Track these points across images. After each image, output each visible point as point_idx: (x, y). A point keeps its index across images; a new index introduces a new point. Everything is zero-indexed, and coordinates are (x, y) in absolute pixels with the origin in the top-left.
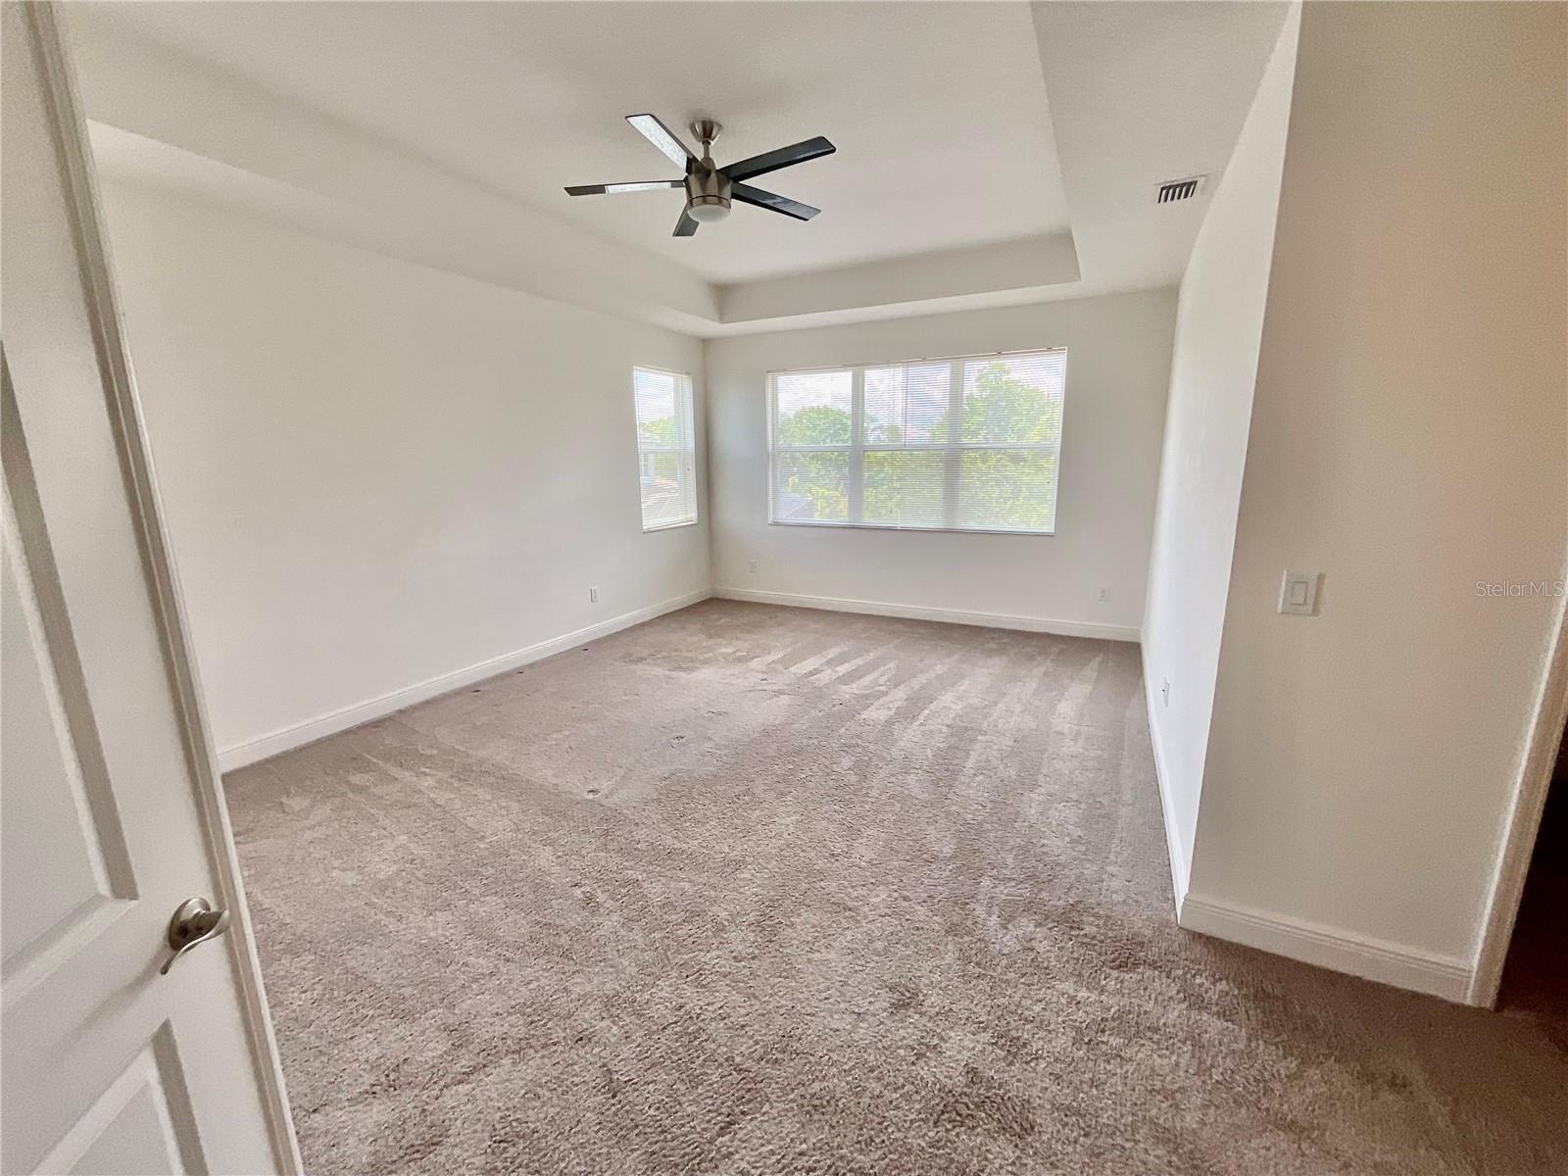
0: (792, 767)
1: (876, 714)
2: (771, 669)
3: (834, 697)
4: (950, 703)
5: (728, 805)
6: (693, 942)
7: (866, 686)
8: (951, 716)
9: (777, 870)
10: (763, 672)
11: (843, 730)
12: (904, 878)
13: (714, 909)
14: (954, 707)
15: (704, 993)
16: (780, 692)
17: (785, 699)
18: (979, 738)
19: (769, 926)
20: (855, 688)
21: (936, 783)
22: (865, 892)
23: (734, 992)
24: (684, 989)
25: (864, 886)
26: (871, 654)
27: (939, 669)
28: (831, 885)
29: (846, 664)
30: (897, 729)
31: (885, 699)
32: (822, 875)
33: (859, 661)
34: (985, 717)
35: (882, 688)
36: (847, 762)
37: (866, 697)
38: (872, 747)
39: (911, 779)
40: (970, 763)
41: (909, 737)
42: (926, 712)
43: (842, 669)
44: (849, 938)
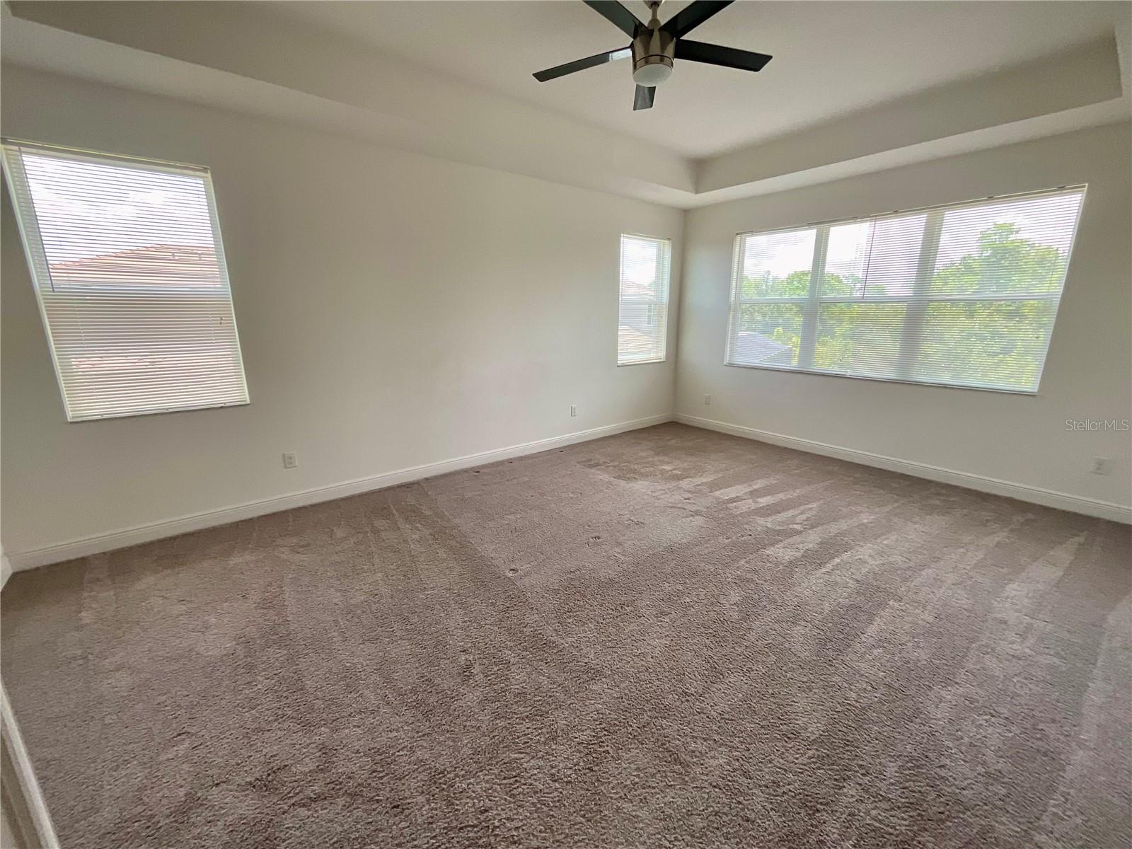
0: (681, 588)
1: (782, 552)
2: (696, 491)
3: (746, 526)
4: (867, 557)
5: (610, 612)
6: (525, 743)
7: (783, 522)
8: (864, 571)
9: (627, 692)
10: (689, 492)
11: (742, 562)
12: (752, 747)
13: (556, 713)
14: (872, 562)
15: (510, 802)
16: (697, 513)
17: (699, 521)
18: (891, 603)
19: (595, 751)
20: (769, 522)
21: (824, 643)
22: (703, 749)
23: (535, 815)
24: (495, 791)
25: (705, 740)
26: (798, 491)
27: (865, 518)
28: (670, 727)
29: (769, 497)
30: (798, 573)
31: (797, 538)
32: (665, 711)
33: (781, 496)
34: (905, 580)
35: (798, 527)
36: (735, 596)
37: (778, 533)
38: (766, 586)
39: (798, 630)
40: (872, 630)
41: (809, 585)
42: (837, 560)
43: (764, 501)
44: (669, 799)
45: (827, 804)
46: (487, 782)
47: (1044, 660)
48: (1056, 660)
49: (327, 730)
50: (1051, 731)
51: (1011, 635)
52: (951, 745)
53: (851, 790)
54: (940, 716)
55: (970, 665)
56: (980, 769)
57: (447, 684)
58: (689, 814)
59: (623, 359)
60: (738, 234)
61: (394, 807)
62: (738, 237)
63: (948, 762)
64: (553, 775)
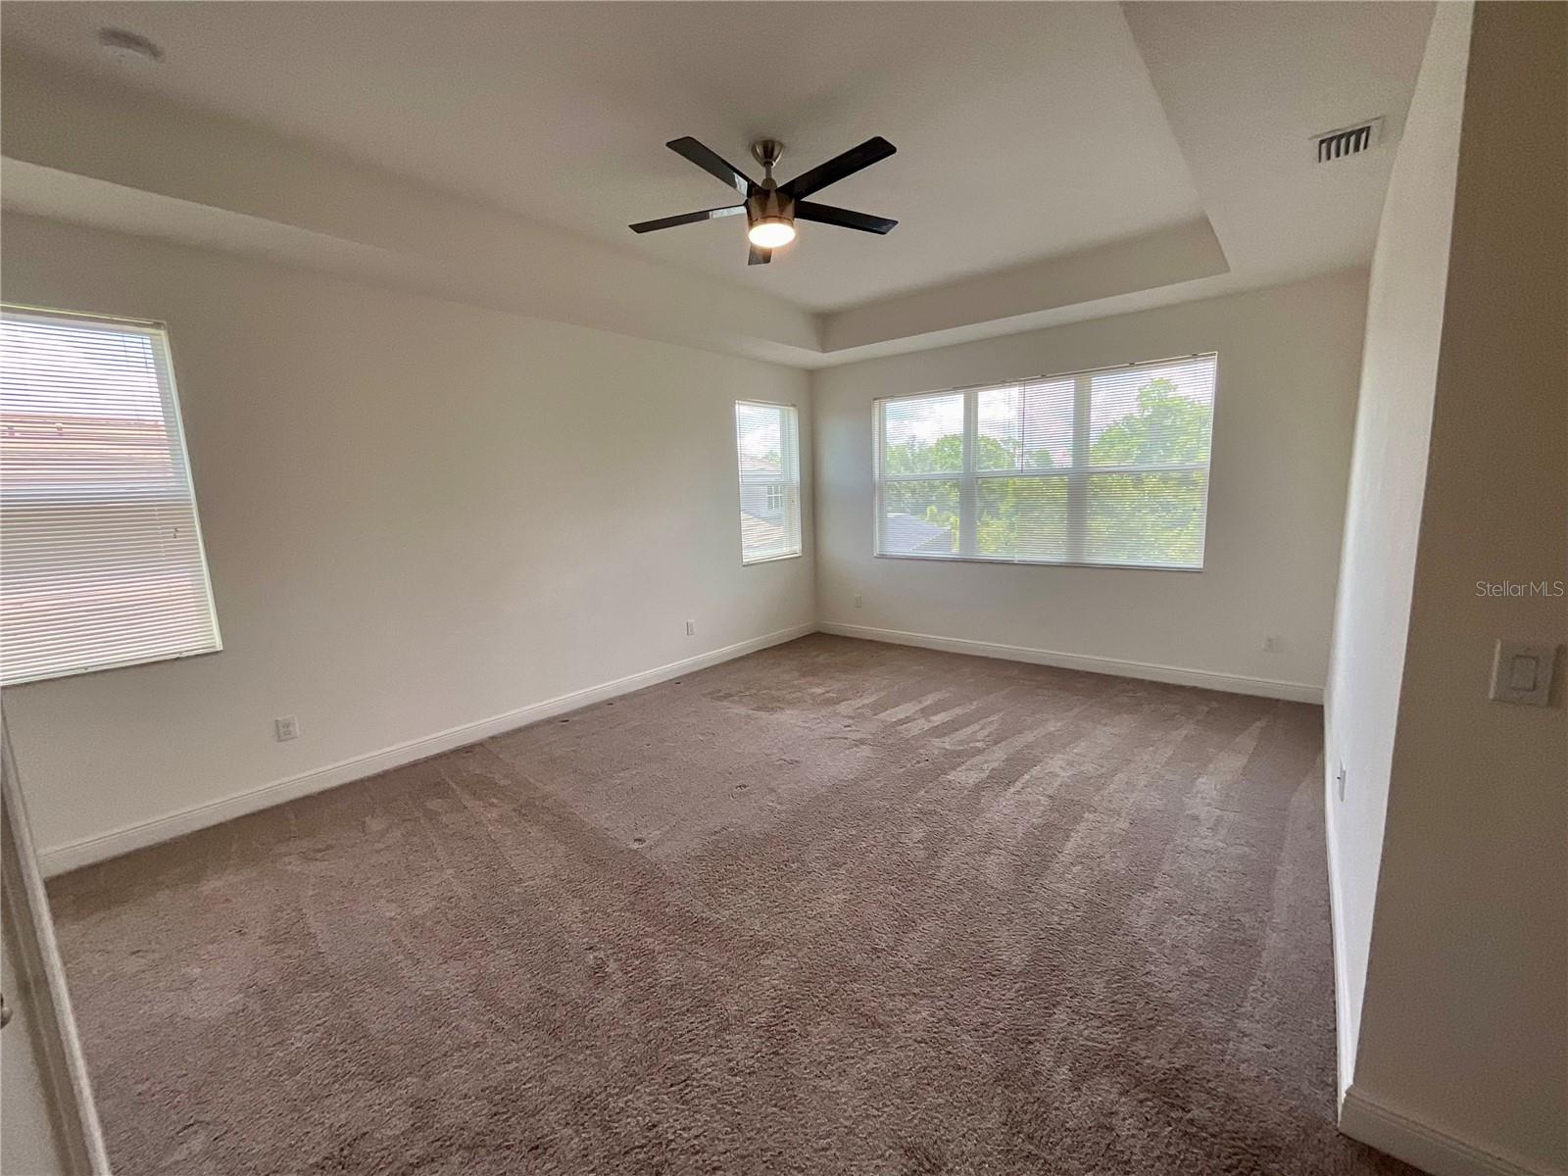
0: (854, 832)
1: (965, 776)
2: (858, 717)
3: (921, 751)
4: (1058, 768)
5: (772, 872)
6: (691, 1040)
7: (962, 741)
8: (1056, 784)
9: (807, 960)
10: (850, 717)
11: (922, 793)
12: (956, 994)
13: (724, 1000)
14: (1063, 774)
15: (683, 1111)
16: (862, 742)
17: (865, 751)
18: (1086, 815)
19: (779, 1033)
20: (947, 743)
21: (1020, 870)
22: (902, 1006)
23: (717, 1117)
24: (663, 1102)
25: (903, 996)
26: (975, 703)
27: (1051, 727)
28: (862, 989)
29: (943, 714)
30: (986, 797)
31: (978, 758)
32: (855, 974)
33: (958, 711)
34: (1098, 789)
35: (979, 745)
36: (918, 833)
37: (959, 754)
38: (952, 817)
39: (991, 861)
40: (1070, 846)
41: (1000, 809)
42: (1027, 777)
43: (938, 719)
44: (871, 1065)
45: (1039, 1034)
46: (650, 1094)
47: (1234, 851)
48: (1246, 849)
49: (415, 1080)
50: (1246, 919)
51: (1203, 831)
52: (1154, 950)
53: (1061, 1015)
54: (1141, 923)
55: (1166, 868)
56: (1184, 969)
57: (576, 991)
58: (896, 1076)
59: (750, 555)
60: (875, 399)
61: (533, 1149)
62: (877, 403)
63: (1153, 968)
64: (732, 1069)
